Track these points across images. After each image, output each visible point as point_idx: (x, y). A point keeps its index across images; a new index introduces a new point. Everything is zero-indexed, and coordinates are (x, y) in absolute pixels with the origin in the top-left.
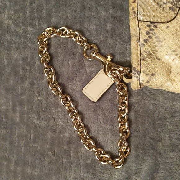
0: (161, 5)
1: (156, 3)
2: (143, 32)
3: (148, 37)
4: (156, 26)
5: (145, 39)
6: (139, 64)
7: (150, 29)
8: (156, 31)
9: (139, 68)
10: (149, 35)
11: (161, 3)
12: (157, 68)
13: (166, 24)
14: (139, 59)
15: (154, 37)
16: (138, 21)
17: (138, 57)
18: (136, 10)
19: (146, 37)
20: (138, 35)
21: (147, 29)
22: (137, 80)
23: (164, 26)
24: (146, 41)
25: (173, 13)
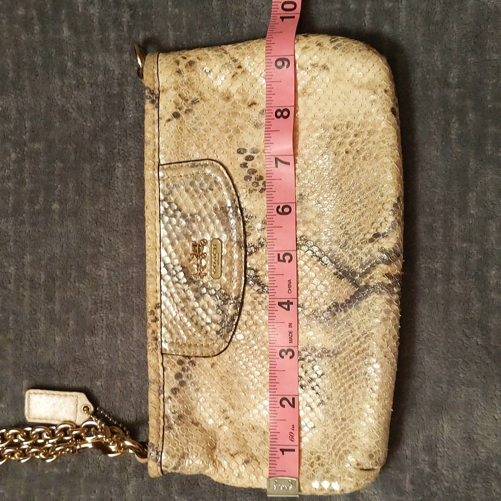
0: (202, 327)
1: (193, 323)
2: (171, 373)
3: (178, 383)
4: (193, 363)
5: (173, 387)
6: (161, 436)
7: (183, 370)
8: (192, 371)
9: (161, 445)
10: (180, 380)
11: (203, 323)
12: (192, 442)
13: (211, 359)
14: (161, 427)
15: (189, 382)
16: (162, 354)
17: (160, 423)
18: (159, 335)
19: (175, 383)
20: (162, 381)
21: (178, 368)
22: (156, 466)
23: (207, 363)
24: (175, 391)
25: (221, 341)
